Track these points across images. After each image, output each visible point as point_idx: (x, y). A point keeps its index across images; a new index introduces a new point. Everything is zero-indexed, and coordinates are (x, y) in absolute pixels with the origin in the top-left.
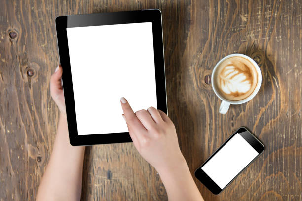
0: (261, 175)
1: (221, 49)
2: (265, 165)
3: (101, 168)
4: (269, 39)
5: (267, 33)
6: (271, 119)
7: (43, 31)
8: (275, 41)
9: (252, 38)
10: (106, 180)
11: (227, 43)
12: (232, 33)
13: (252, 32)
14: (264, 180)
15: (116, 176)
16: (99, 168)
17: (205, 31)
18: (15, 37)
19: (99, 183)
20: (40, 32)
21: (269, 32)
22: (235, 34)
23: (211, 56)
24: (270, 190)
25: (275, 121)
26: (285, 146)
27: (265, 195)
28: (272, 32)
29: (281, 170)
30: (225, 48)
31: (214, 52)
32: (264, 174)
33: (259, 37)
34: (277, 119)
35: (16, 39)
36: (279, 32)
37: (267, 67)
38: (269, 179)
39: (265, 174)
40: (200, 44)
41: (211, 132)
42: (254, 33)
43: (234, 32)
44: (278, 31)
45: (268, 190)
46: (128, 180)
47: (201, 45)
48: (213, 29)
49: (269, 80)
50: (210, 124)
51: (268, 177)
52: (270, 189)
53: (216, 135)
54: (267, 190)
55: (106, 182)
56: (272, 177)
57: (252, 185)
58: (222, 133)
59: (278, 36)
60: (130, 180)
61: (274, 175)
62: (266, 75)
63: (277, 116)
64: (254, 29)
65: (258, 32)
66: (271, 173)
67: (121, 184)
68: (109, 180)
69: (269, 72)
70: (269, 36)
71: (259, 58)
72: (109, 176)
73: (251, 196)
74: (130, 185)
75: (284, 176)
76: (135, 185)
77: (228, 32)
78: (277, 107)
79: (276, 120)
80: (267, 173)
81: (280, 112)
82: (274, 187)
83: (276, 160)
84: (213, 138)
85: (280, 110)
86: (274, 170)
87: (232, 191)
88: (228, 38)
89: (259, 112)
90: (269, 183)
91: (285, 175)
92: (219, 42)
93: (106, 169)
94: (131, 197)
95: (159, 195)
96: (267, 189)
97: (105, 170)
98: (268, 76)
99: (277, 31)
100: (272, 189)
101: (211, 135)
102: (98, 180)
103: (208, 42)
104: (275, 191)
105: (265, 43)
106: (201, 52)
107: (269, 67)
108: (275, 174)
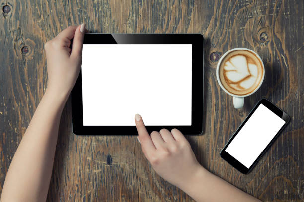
0: (270, 159)
1: (226, 26)
2: (274, 148)
3: (101, 153)
4: (277, 16)
5: (275, 8)
6: (279, 100)
7: (39, 5)
8: (283, 17)
9: (259, 14)
10: (106, 165)
11: (233, 20)
12: (238, 9)
13: (259, 7)
14: (273, 164)
15: (117, 161)
16: (99, 152)
17: (210, 6)
18: (9, 11)
19: (98, 169)
20: (35, 6)
21: (277, 7)
22: (242, 9)
23: (217, 32)
24: (279, 176)
25: (283, 102)
26: (294, 128)
27: (274, 180)
28: (280, 7)
29: (290, 154)
30: (231, 24)
31: (220, 28)
32: (273, 158)
33: (267, 12)
35: (10, 14)
36: (287, 7)
37: (275, 45)
38: (278, 164)
39: (274, 158)
40: (205, 20)
41: (217, 113)
42: (260, 9)
43: (241, 7)
44: (286, 6)
46: (130, 164)
47: (206, 20)
48: (219, 4)
49: (277, 58)
50: (215, 105)
51: (277, 161)
52: (279, 175)
53: (222, 117)
54: (276, 175)
55: (105, 168)
56: (281, 162)
57: (261, 170)
58: (229, 114)
59: (286, 12)
60: (131, 165)
61: (283, 159)
62: (274, 54)
63: (286, 96)
64: (261, 5)
65: (265, 8)
66: (280, 157)
67: (122, 169)
68: (109, 166)
69: (277, 49)
70: (277, 12)
71: (266, 35)
72: (109, 161)
73: (260, 181)
74: (131, 170)
75: (293, 161)
76: (137, 170)
77: (234, 8)
78: (286, 87)
79: (285, 100)
80: (276, 156)
81: (288, 92)
82: (283, 172)
83: (285, 143)
84: (219, 120)
85: (289, 89)
86: (283, 154)
87: (240, 176)
88: (234, 13)
89: (267, 92)
90: (278, 168)
91: (294, 159)
92: (225, 18)
93: (106, 154)
94: (133, 184)
95: (162, 182)
96: (276, 174)
97: (105, 154)
98: (276, 54)
99: (285, 7)
100: (282, 174)
101: (217, 116)
102: (98, 165)
103: (213, 18)
104: (284, 176)
105: (273, 19)
106: (206, 29)
107: (277, 45)
108: (285, 158)
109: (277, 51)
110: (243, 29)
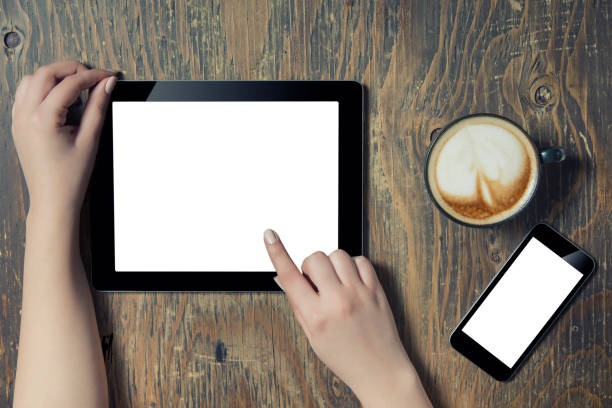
0: (555, 351)
1: (465, 74)
2: (564, 330)
3: (204, 337)
4: (571, 51)
5: (566, 36)
6: (576, 227)
7: (79, 32)
8: (582, 54)
9: (533, 48)
10: (212, 364)
11: (479, 59)
12: (490, 36)
13: (533, 34)
14: (562, 362)
15: (236, 354)
16: (199, 335)
17: (431, 31)
18: (17, 44)
19: (197, 370)
20: (71, 32)
21: (571, 34)
22: (497, 39)
23: (445, 87)
24: (575, 386)
25: (584, 232)
26: (607, 287)
27: (563, 396)
28: (577, 34)
29: (599, 341)
30: (475, 70)
31: (452, 78)
32: (561, 350)
33: (550, 45)
34: (590, 227)
35: (18, 49)
36: (592, 34)
37: (566, 113)
38: (573, 362)
39: (564, 349)
40: (419, 61)
41: (444, 255)
42: (538, 36)
43: (495, 34)
44: (589, 31)
45: (571, 386)
46: (262, 362)
47: (423, 62)
48: (449, 28)
49: (571, 139)
50: (441, 239)
51: (570, 356)
52: (576, 384)
53: (455, 262)
54: (568, 386)
55: (212, 368)
56: (579, 357)
57: (536, 374)
58: (470, 256)
59: (590, 43)
60: (266, 363)
61: (582, 351)
62: (565, 131)
63: (589, 218)
64: (538, 29)
65: (546, 35)
66: (575, 350)
67: (247, 372)
68: (219, 364)
69: (570, 121)
70: (571, 44)
71: (548, 91)
72: (220, 353)
73: (534, 398)
74: (266, 374)
75: (605, 356)
76: (278, 374)
77: (481, 36)
78: (589, 200)
79: (587, 227)
80: (568, 346)
81: (595, 211)
82: (582, 379)
83: (588, 318)
84: (450, 268)
85: (595, 205)
86: (583, 340)
87: (493, 387)
88: (480, 47)
89: (550, 212)
90: (572, 369)
91: (607, 352)
92: (462, 55)
93: (214, 339)
94: (269, 402)
95: (330, 398)
96: (569, 383)
97: (211, 340)
98: (569, 131)
99: (587, 33)
100: (580, 383)
101: (445, 262)
102: (196, 363)
103: (437, 56)
104: (585, 387)
105: (563, 59)
106: (423, 79)
107: (571, 112)
108: (587, 349)
109: (571, 125)
110: (501, 80)
